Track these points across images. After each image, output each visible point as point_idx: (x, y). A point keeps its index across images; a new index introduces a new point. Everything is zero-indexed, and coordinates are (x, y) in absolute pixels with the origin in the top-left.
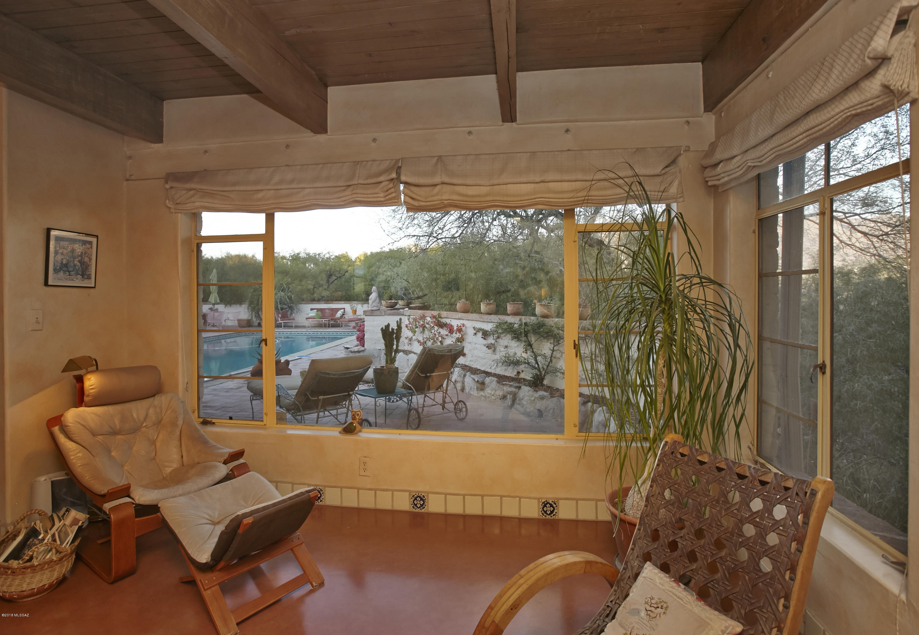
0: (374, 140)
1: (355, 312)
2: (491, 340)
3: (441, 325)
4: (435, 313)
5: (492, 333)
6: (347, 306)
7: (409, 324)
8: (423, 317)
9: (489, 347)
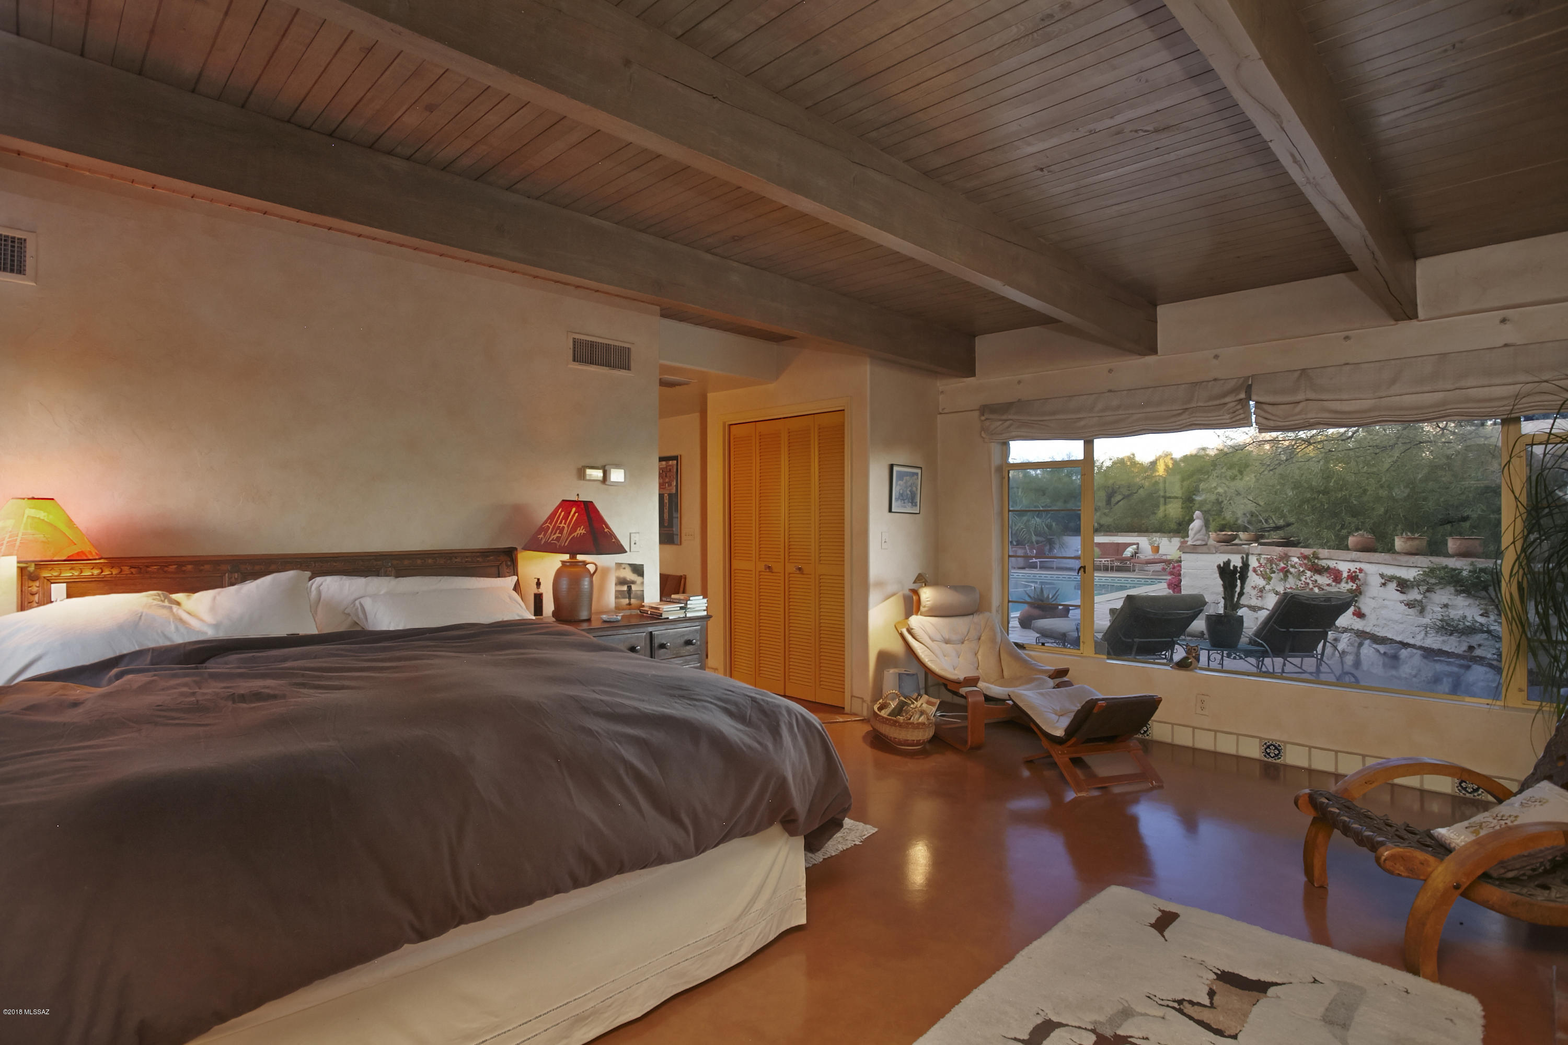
0: (1216, 357)
1: (1156, 549)
2: (1414, 595)
3: (1319, 570)
4: (1307, 551)
5: (1415, 584)
6: (1144, 542)
7: (1260, 567)
8: (1285, 558)
9: (1410, 605)
